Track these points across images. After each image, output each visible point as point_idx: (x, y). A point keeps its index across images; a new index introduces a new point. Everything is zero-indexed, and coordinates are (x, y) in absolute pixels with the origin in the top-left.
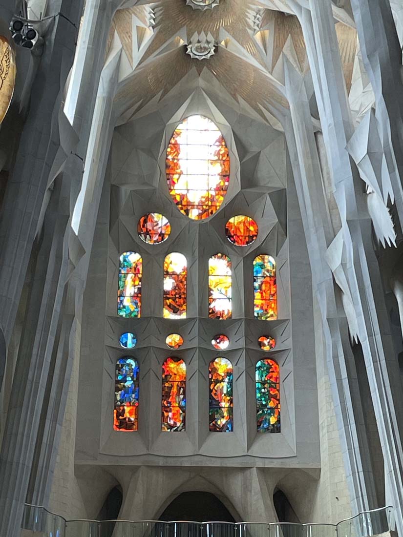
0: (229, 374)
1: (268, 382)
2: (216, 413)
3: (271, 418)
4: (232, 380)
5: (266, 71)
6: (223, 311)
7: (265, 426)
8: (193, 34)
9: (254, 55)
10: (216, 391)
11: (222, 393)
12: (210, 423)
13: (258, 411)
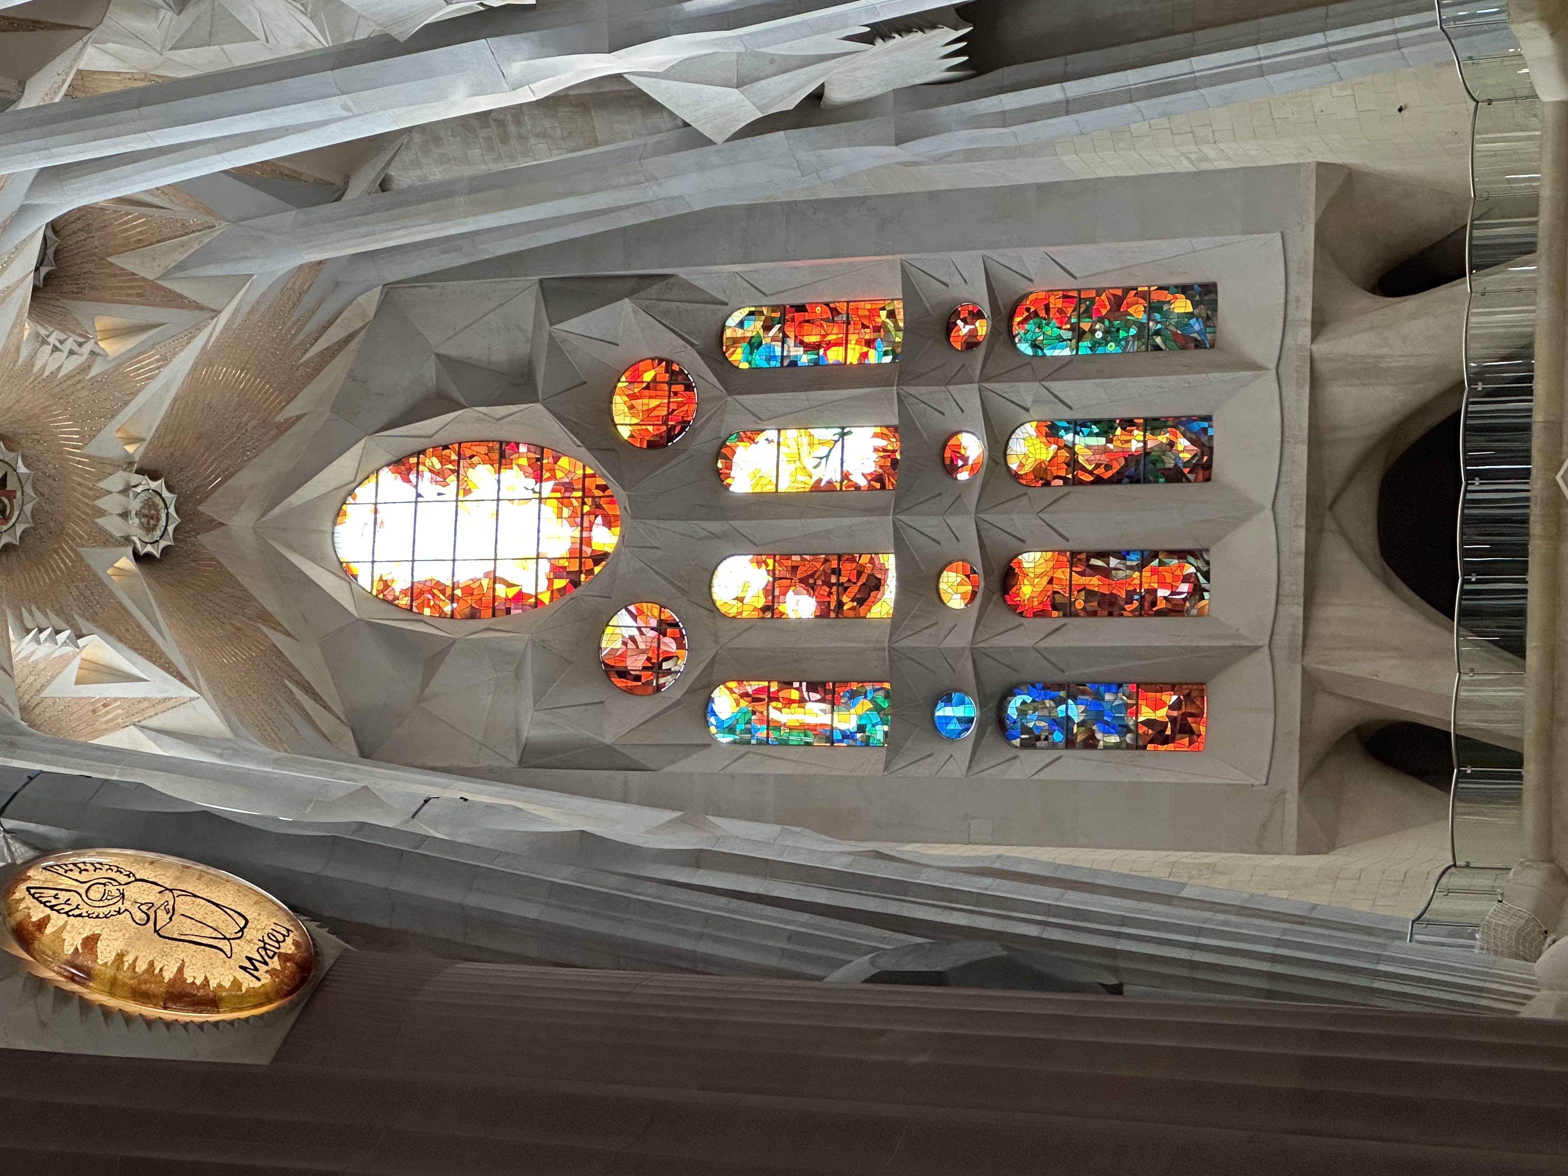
0: (1051, 431)
1: (1073, 320)
2: (1159, 465)
3: (1177, 311)
4: (1068, 423)
5: (210, 327)
6: (876, 450)
7: (1197, 327)
8: (102, 531)
9: (165, 360)
10: (1098, 466)
11: (1104, 450)
12: (1189, 481)
13: (1157, 348)
